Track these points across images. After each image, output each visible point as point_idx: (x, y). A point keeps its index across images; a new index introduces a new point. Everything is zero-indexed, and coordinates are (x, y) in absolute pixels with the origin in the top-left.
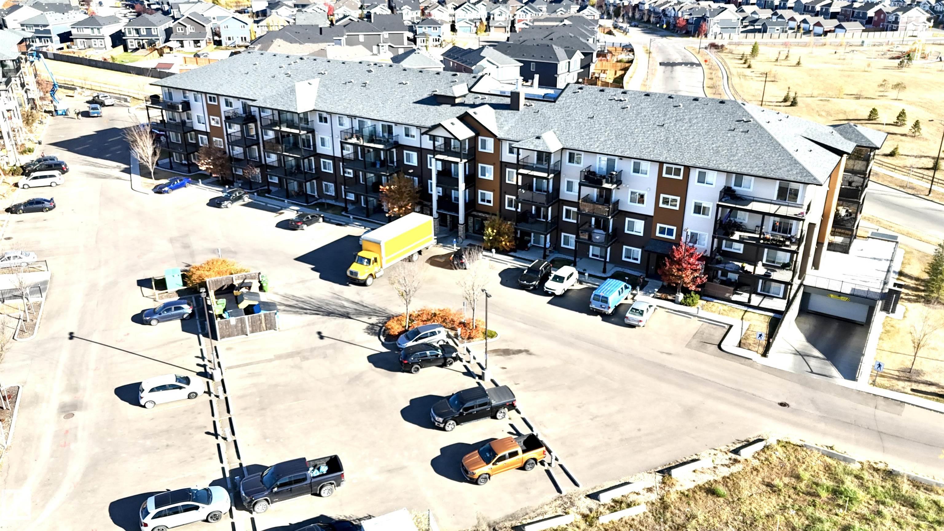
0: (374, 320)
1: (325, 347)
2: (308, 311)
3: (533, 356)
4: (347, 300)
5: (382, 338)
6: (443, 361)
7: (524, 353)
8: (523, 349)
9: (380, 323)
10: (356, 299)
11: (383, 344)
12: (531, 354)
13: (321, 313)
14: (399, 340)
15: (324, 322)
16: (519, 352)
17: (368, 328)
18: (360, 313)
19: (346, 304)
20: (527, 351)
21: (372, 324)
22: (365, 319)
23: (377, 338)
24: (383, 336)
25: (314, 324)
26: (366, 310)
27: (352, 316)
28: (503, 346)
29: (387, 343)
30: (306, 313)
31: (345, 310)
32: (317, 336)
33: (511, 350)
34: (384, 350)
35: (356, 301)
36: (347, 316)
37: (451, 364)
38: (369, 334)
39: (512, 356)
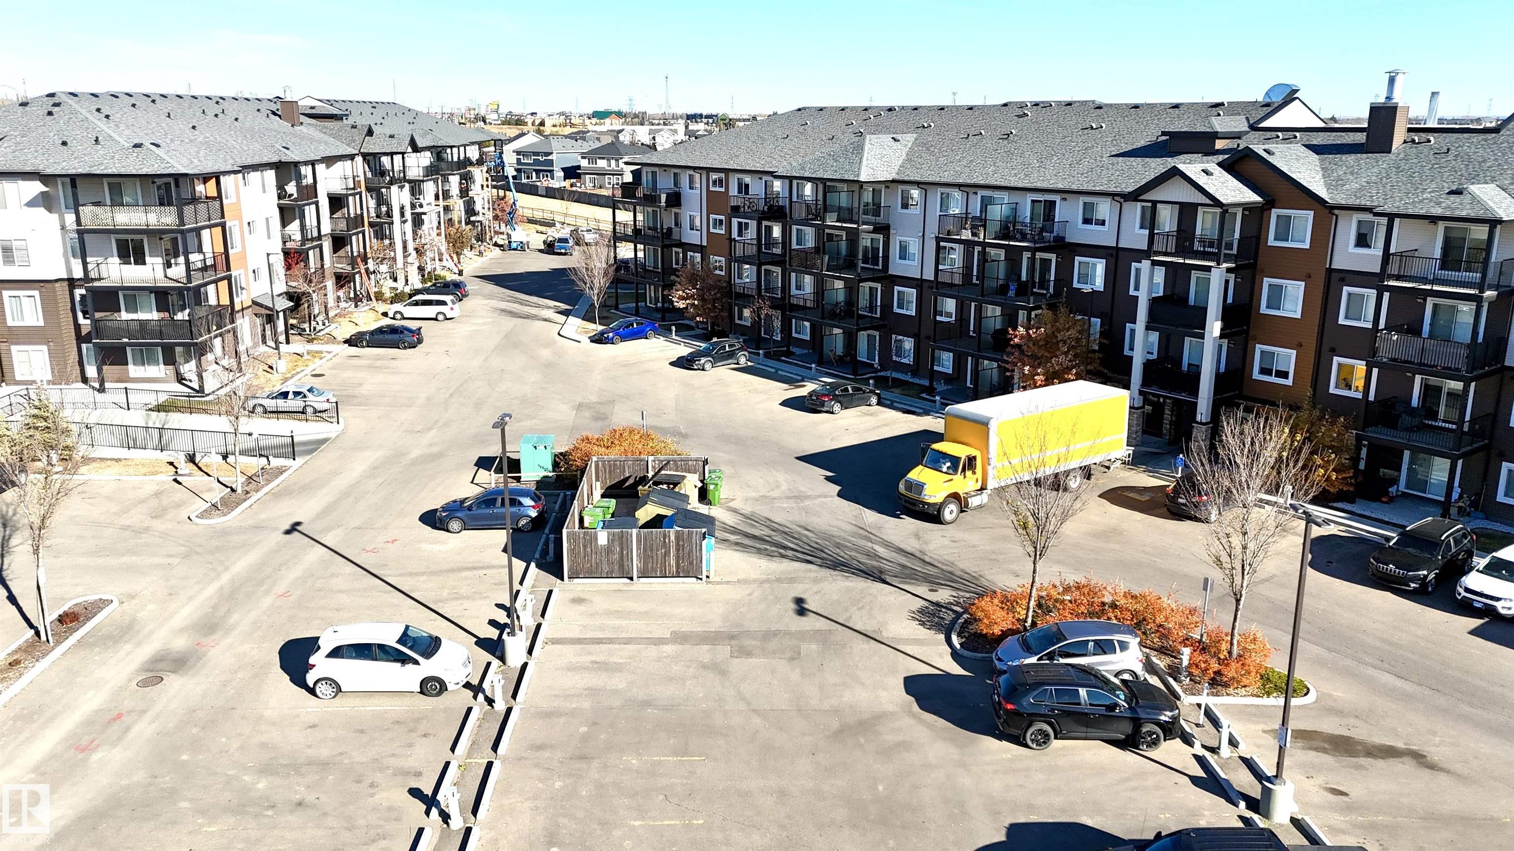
0: (944, 595)
1: (802, 636)
2: (790, 553)
3: (1442, 778)
4: (887, 545)
5: (955, 639)
6: (1128, 728)
7: (1407, 760)
8: (1400, 745)
9: (958, 604)
10: (911, 545)
11: (955, 655)
12: (1432, 767)
13: (819, 561)
14: (1000, 650)
15: (816, 581)
16: (1389, 752)
17: (921, 611)
18: (911, 575)
19: (881, 550)
20: (1418, 757)
21: (937, 604)
22: (922, 590)
23: (942, 637)
24: (959, 635)
25: (792, 580)
26: (932, 571)
27: (889, 579)
28: (1330, 726)
29: (966, 653)
30: (783, 556)
31: (875, 563)
32: (793, 606)
33: (1360, 743)
34: (956, 670)
35: (909, 549)
36: (878, 576)
37: (1154, 743)
38: (923, 624)
39: (1363, 761)
